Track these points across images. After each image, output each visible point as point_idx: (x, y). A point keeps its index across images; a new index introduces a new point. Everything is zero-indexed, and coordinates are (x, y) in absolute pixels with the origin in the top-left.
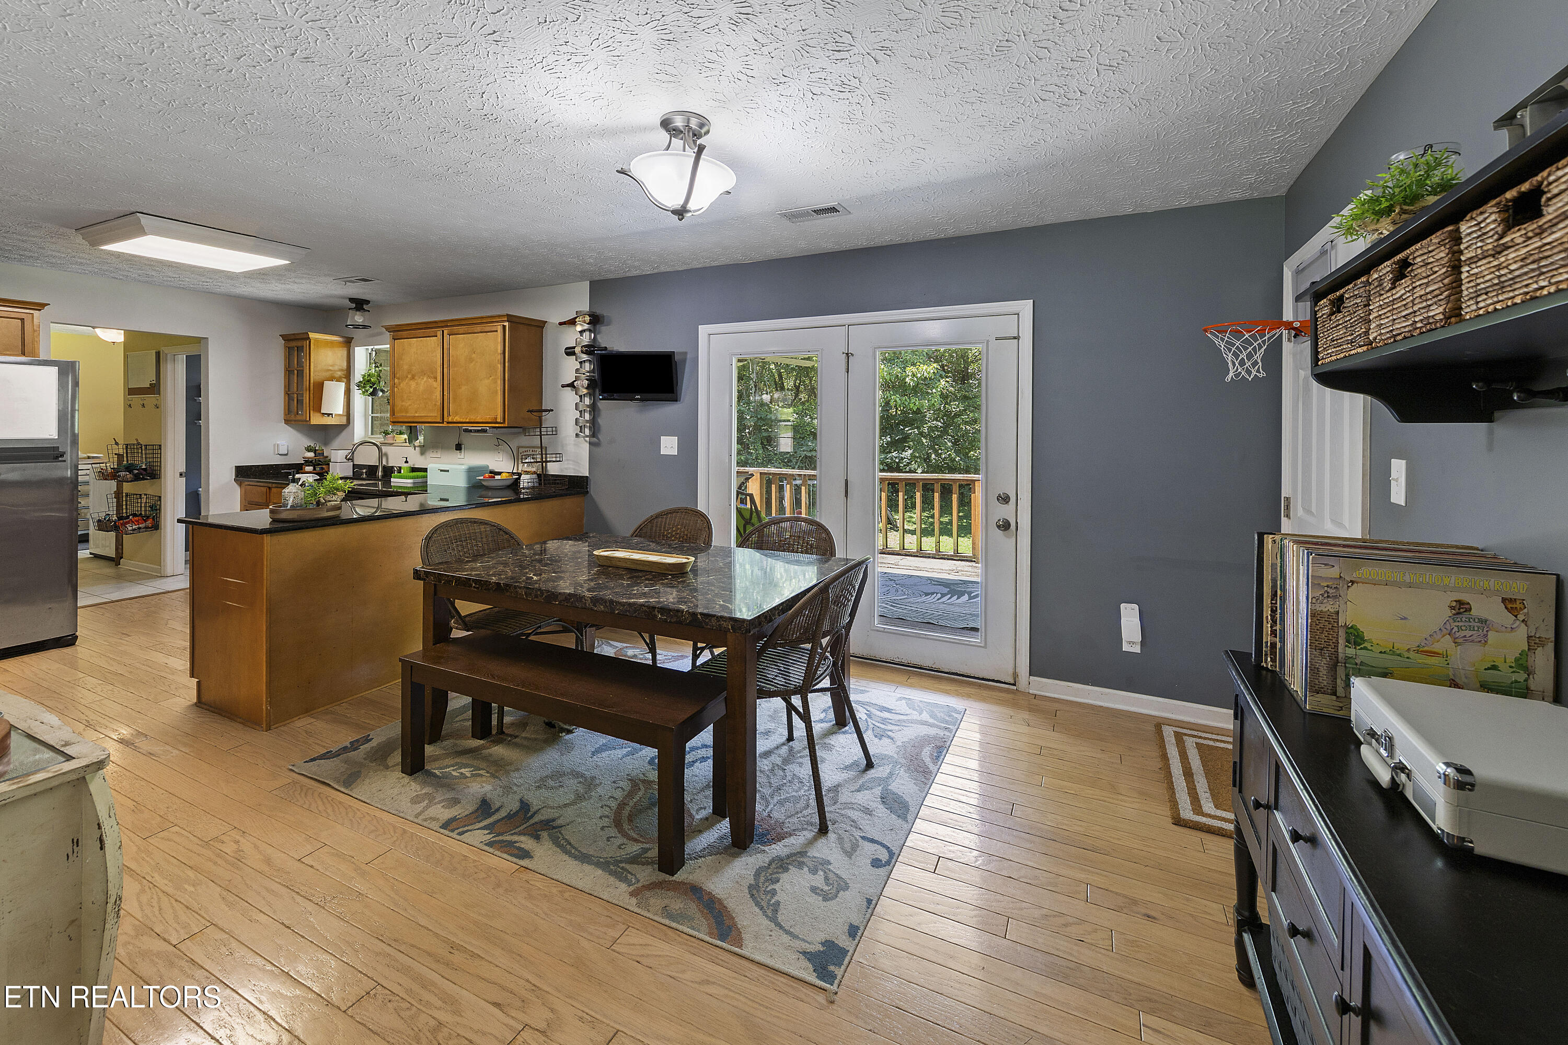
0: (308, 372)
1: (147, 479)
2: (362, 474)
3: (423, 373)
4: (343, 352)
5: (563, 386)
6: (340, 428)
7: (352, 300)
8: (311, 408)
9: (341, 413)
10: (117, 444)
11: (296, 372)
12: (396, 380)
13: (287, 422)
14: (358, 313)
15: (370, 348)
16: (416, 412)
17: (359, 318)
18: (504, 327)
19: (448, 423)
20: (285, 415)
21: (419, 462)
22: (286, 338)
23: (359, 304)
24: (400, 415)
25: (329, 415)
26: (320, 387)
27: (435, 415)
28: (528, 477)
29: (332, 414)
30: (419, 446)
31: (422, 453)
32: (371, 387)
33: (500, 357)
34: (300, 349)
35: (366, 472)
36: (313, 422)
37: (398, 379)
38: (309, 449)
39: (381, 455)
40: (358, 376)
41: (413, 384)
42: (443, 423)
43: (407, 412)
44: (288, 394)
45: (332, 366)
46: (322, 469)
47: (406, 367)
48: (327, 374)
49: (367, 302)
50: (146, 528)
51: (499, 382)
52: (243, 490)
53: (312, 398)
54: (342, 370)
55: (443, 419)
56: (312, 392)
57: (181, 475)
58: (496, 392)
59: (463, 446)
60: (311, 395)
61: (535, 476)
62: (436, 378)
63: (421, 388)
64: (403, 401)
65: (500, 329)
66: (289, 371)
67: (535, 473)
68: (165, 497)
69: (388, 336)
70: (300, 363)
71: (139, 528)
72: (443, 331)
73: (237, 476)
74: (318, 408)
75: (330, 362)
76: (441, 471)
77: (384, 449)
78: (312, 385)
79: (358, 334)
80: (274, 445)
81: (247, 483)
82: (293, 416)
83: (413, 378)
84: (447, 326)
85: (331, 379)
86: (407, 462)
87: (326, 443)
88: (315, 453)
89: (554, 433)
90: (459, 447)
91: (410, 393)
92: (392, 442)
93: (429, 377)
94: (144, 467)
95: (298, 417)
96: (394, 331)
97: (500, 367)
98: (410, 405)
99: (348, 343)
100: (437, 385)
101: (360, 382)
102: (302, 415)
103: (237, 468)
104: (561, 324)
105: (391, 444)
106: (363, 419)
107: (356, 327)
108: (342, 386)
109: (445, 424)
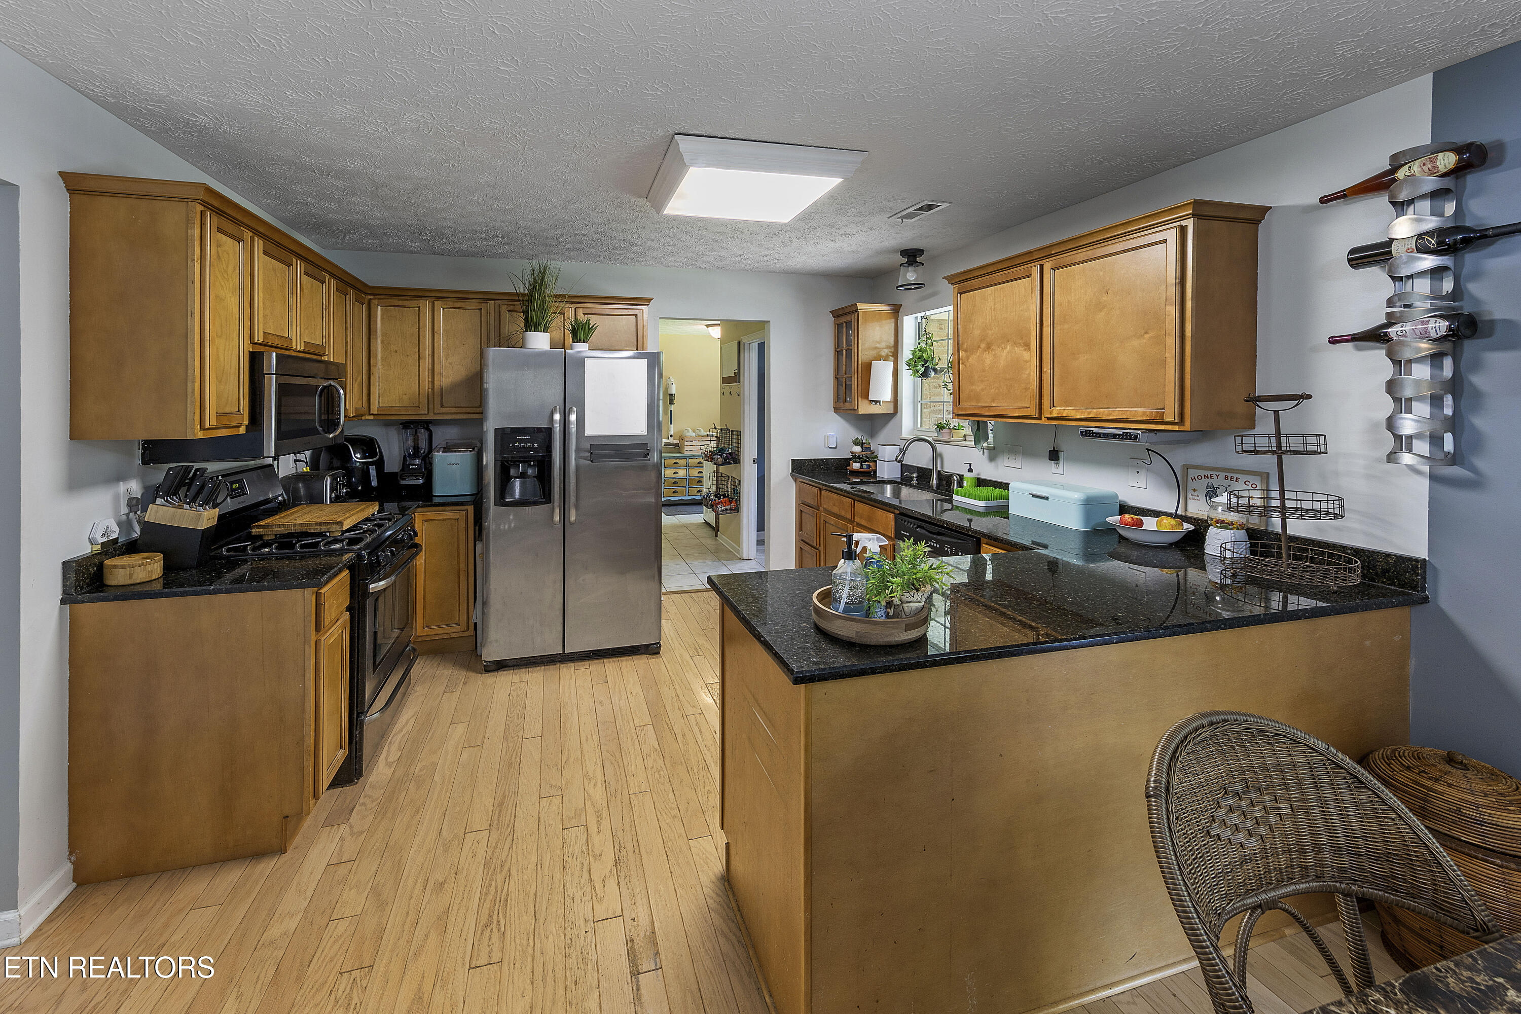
0: (856, 351)
1: (731, 464)
2: (912, 478)
3: (1005, 339)
4: (889, 325)
5: (1334, 341)
6: (887, 418)
7: (905, 253)
8: (859, 394)
9: (889, 400)
10: (715, 428)
11: (844, 351)
12: (963, 354)
13: (837, 410)
14: (910, 268)
15: (920, 315)
16: (993, 401)
17: (911, 276)
18: (1183, 230)
19: (1049, 419)
20: (835, 402)
21: (989, 472)
22: (837, 314)
23: (912, 256)
24: (968, 405)
25: (876, 402)
26: (868, 367)
27: (1026, 406)
28: (1227, 535)
29: (879, 401)
30: (988, 448)
31: (992, 459)
32: (923, 366)
33: (1172, 292)
34: (849, 325)
35: (917, 477)
36: (862, 411)
37: (966, 351)
38: (857, 442)
39: (936, 456)
40: (906, 353)
41: (988, 358)
42: (1040, 418)
43: (978, 400)
44: (837, 379)
45: (879, 342)
46: (869, 466)
47: (977, 332)
48: (873, 353)
49: (921, 252)
50: (731, 509)
51: (1171, 342)
52: (798, 486)
53: (859, 383)
54: (888, 347)
55: (1040, 413)
56: (860, 375)
57: (754, 461)
58: (1163, 363)
59: (1061, 455)
60: (859, 379)
61: (1242, 534)
62: (1027, 346)
63: (1002, 363)
64: (972, 384)
65: (1171, 236)
66: (838, 352)
67: (1241, 527)
68: (743, 481)
69: (949, 290)
70: (848, 342)
71: (726, 509)
72: (1042, 266)
73: (793, 471)
74: (866, 395)
75: (877, 338)
76: (1034, 496)
77: (940, 447)
78: (860, 366)
79: (908, 298)
80: (825, 436)
81: (801, 480)
82: (841, 404)
83: (988, 348)
84: (1049, 256)
85: (879, 358)
86: (970, 470)
87: (873, 434)
88: (862, 447)
89: (1323, 450)
90: (1054, 456)
91: (984, 371)
92: (948, 440)
93: (1015, 344)
94: (730, 451)
95: (847, 406)
96: (957, 283)
97: (1172, 311)
98: (982, 390)
99: (896, 311)
100: (1030, 357)
101: (910, 360)
102: (850, 402)
103: (793, 461)
104: (1324, 200)
105: (947, 442)
106: (911, 406)
107: (908, 287)
108: (890, 365)
109: (1044, 421)
